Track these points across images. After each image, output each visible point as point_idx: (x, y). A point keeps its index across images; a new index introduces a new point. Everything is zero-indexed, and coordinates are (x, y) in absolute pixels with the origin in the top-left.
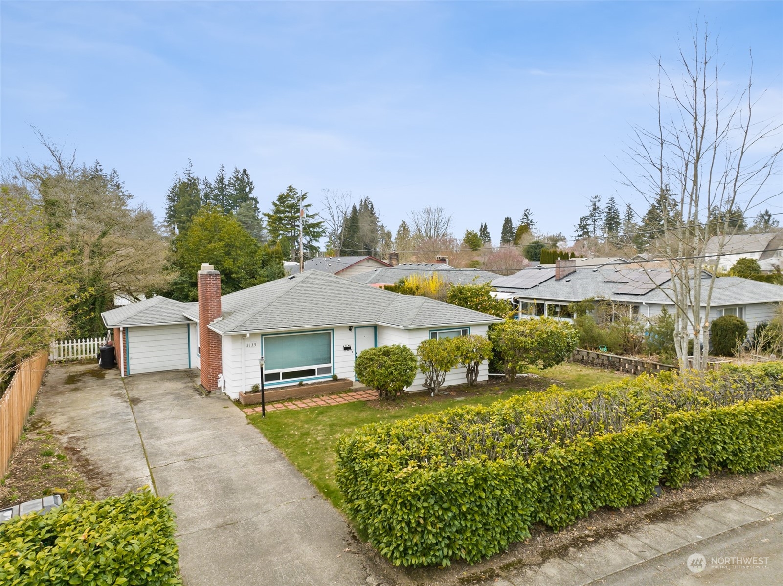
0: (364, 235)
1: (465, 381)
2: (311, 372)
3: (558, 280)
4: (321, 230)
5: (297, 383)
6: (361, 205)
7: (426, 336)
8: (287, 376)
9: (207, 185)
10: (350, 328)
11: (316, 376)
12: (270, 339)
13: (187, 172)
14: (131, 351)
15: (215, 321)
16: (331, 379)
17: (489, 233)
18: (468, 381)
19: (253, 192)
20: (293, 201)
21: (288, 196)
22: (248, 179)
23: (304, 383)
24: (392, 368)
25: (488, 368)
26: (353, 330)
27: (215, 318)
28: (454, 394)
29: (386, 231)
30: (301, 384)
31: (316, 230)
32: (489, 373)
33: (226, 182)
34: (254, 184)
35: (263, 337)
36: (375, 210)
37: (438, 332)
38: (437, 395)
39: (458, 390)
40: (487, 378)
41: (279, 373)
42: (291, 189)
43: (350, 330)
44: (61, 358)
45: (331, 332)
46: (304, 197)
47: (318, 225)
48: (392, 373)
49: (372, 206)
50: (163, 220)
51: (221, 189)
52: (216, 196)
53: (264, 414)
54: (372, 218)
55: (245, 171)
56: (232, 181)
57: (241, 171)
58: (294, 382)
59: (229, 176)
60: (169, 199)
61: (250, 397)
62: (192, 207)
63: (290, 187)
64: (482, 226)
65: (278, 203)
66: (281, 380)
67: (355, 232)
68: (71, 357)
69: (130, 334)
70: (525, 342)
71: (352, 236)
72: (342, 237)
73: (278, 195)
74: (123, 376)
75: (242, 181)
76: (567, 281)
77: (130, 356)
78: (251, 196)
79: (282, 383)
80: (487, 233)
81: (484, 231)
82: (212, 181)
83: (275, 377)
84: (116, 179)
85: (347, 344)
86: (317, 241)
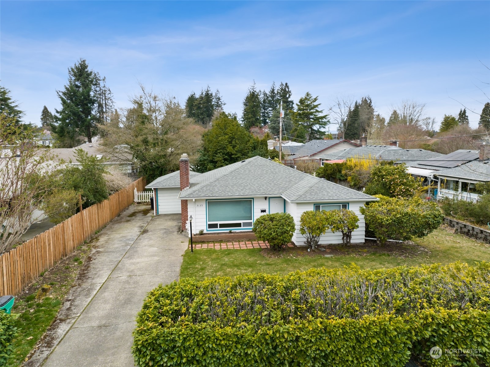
0: (362, 122)
1: (341, 242)
2: (239, 225)
3: (480, 161)
4: (327, 120)
5: (228, 231)
6: (362, 101)
7: (311, 209)
8: (222, 226)
9: (265, 94)
10: (266, 198)
11: (242, 227)
12: (211, 203)
13: (252, 88)
14: (159, 201)
15: (185, 189)
16: (252, 230)
17: (467, 116)
18: (344, 242)
19: (291, 97)
20: (309, 102)
21: (306, 99)
22: (288, 89)
23: (232, 231)
24: (272, 230)
25: (364, 234)
26: (268, 199)
27: (185, 187)
28: (328, 250)
29: (381, 118)
30: (230, 232)
31: (323, 121)
32: (366, 237)
33: (276, 92)
34: (292, 92)
35: (207, 201)
36: (372, 104)
37: (321, 205)
38: (314, 251)
39: (333, 248)
40: (364, 241)
41: (217, 224)
42: (308, 94)
43: (266, 199)
44: (139, 201)
45: (252, 200)
46: (316, 100)
47: (324, 117)
48: (271, 234)
49: (371, 101)
50: (241, 117)
51: (273, 97)
52: (270, 101)
53: (192, 251)
54: (370, 110)
55: (286, 84)
56: (279, 91)
57: (284, 84)
58: (226, 230)
59: (277, 88)
60: (244, 105)
61: (196, 237)
62: (254, 109)
63: (307, 93)
64: (461, 111)
65: (299, 104)
66: (219, 228)
67: (356, 120)
68: (143, 200)
69: (158, 192)
70: (382, 219)
71: (354, 123)
72: (347, 124)
73: (300, 99)
74: (155, 215)
75: (285, 90)
76: (485, 163)
77: (159, 204)
78: (289, 100)
79: (219, 230)
80: (465, 116)
81: (462, 115)
82: (268, 92)
83: (215, 226)
84: (218, 95)
85: (263, 208)
86: (324, 128)
